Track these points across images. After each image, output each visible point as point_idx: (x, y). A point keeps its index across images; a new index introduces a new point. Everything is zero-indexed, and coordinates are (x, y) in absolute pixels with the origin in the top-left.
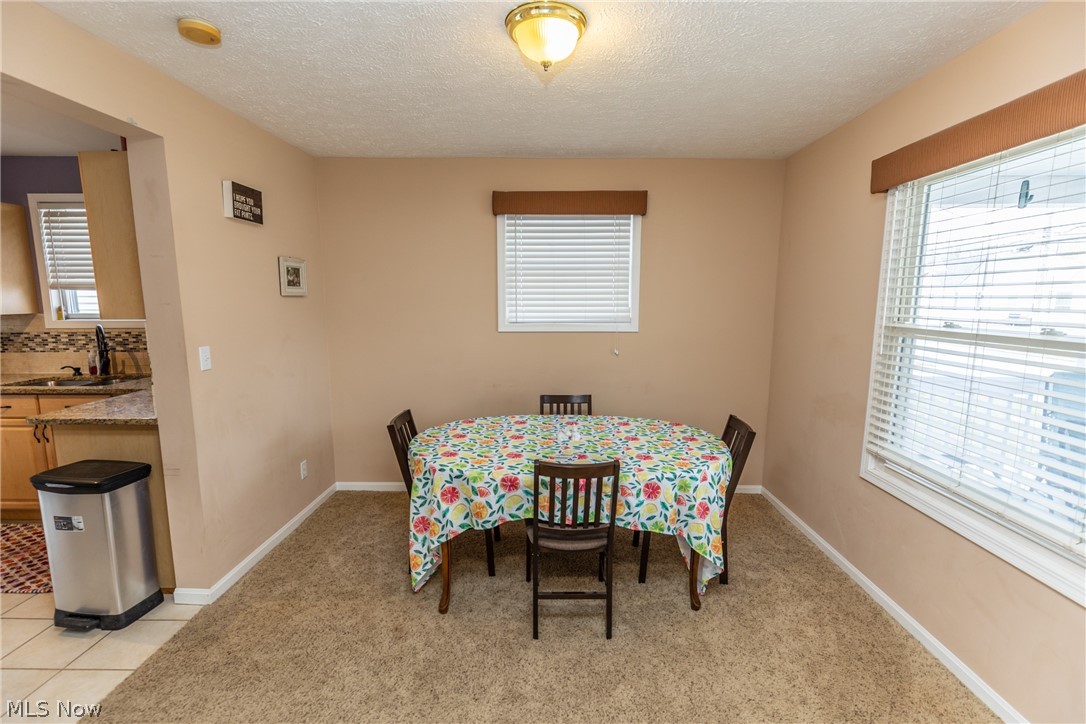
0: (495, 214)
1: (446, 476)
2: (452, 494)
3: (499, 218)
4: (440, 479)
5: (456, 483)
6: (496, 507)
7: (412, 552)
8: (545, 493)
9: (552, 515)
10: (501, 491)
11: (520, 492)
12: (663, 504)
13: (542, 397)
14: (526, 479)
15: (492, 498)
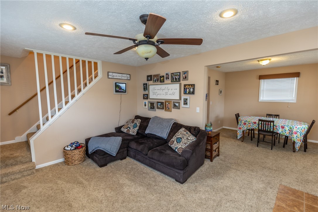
0: (259, 79)
1: (244, 121)
2: (245, 124)
3: (260, 80)
4: (243, 122)
5: (246, 122)
6: (252, 126)
7: (238, 132)
8: (260, 124)
9: (261, 128)
10: (253, 124)
11: (256, 124)
12: (285, 130)
13: (267, 114)
14: (257, 122)
15: (252, 125)
